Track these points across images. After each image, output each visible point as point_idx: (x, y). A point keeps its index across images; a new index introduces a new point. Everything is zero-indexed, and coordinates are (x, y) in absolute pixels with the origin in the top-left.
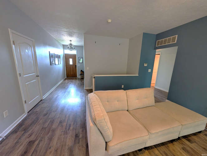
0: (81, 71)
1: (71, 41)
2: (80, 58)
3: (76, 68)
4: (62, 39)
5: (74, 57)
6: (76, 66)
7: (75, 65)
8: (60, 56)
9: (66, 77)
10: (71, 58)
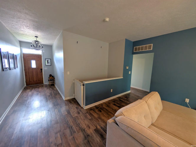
0: (50, 75)
1: (37, 37)
2: (48, 60)
3: (42, 72)
4: (22, 32)
5: (38, 58)
6: (41, 70)
7: (39, 69)
8: (16, 56)
9: (25, 86)
10: (34, 59)
